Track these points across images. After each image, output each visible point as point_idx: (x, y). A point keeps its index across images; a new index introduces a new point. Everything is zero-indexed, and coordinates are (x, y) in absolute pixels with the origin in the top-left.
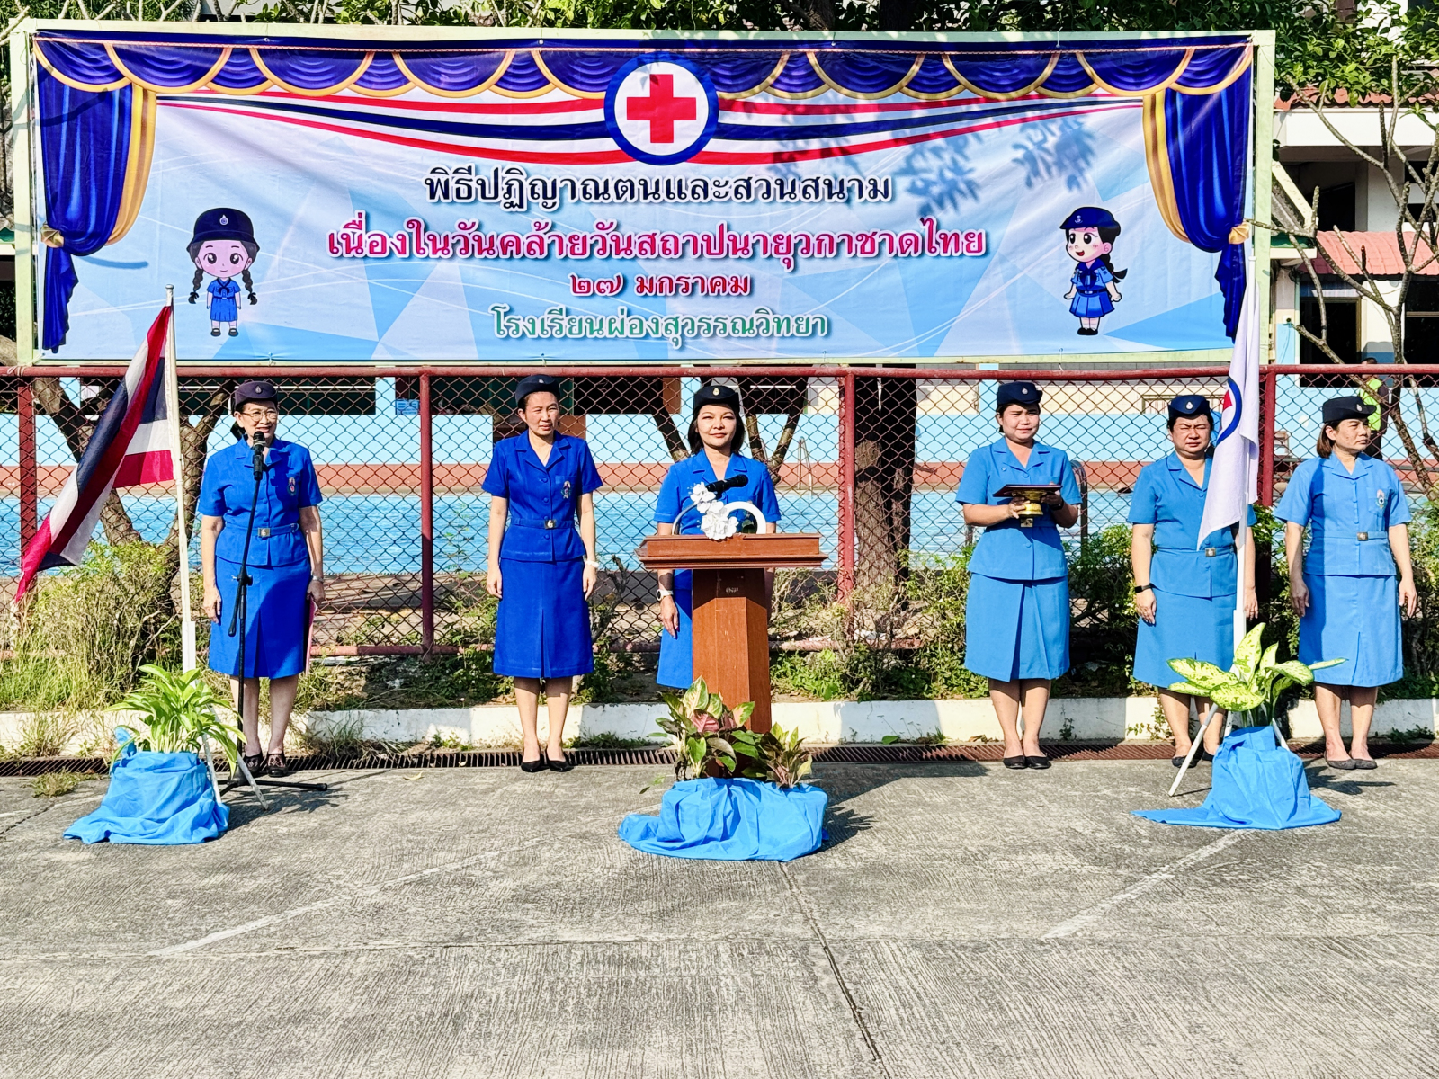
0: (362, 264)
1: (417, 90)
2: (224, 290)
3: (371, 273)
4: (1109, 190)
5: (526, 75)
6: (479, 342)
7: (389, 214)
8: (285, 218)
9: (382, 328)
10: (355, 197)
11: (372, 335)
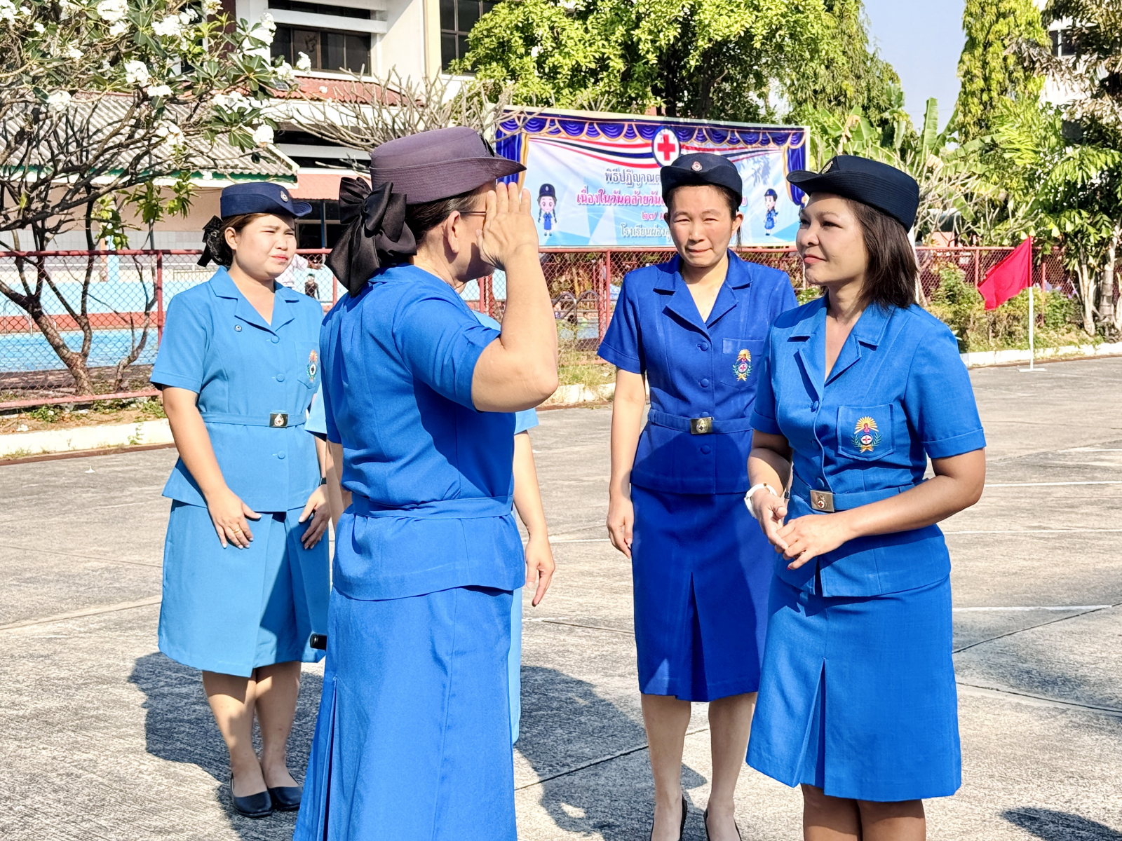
0: (586, 207)
1: (603, 138)
2: (548, 217)
3: (589, 210)
4: (775, 183)
5: (631, 134)
6: (618, 238)
7: (595, 187)
8: (565, 188)
9: (592, 232)
10: (586, 180)
11: (588, 235)
